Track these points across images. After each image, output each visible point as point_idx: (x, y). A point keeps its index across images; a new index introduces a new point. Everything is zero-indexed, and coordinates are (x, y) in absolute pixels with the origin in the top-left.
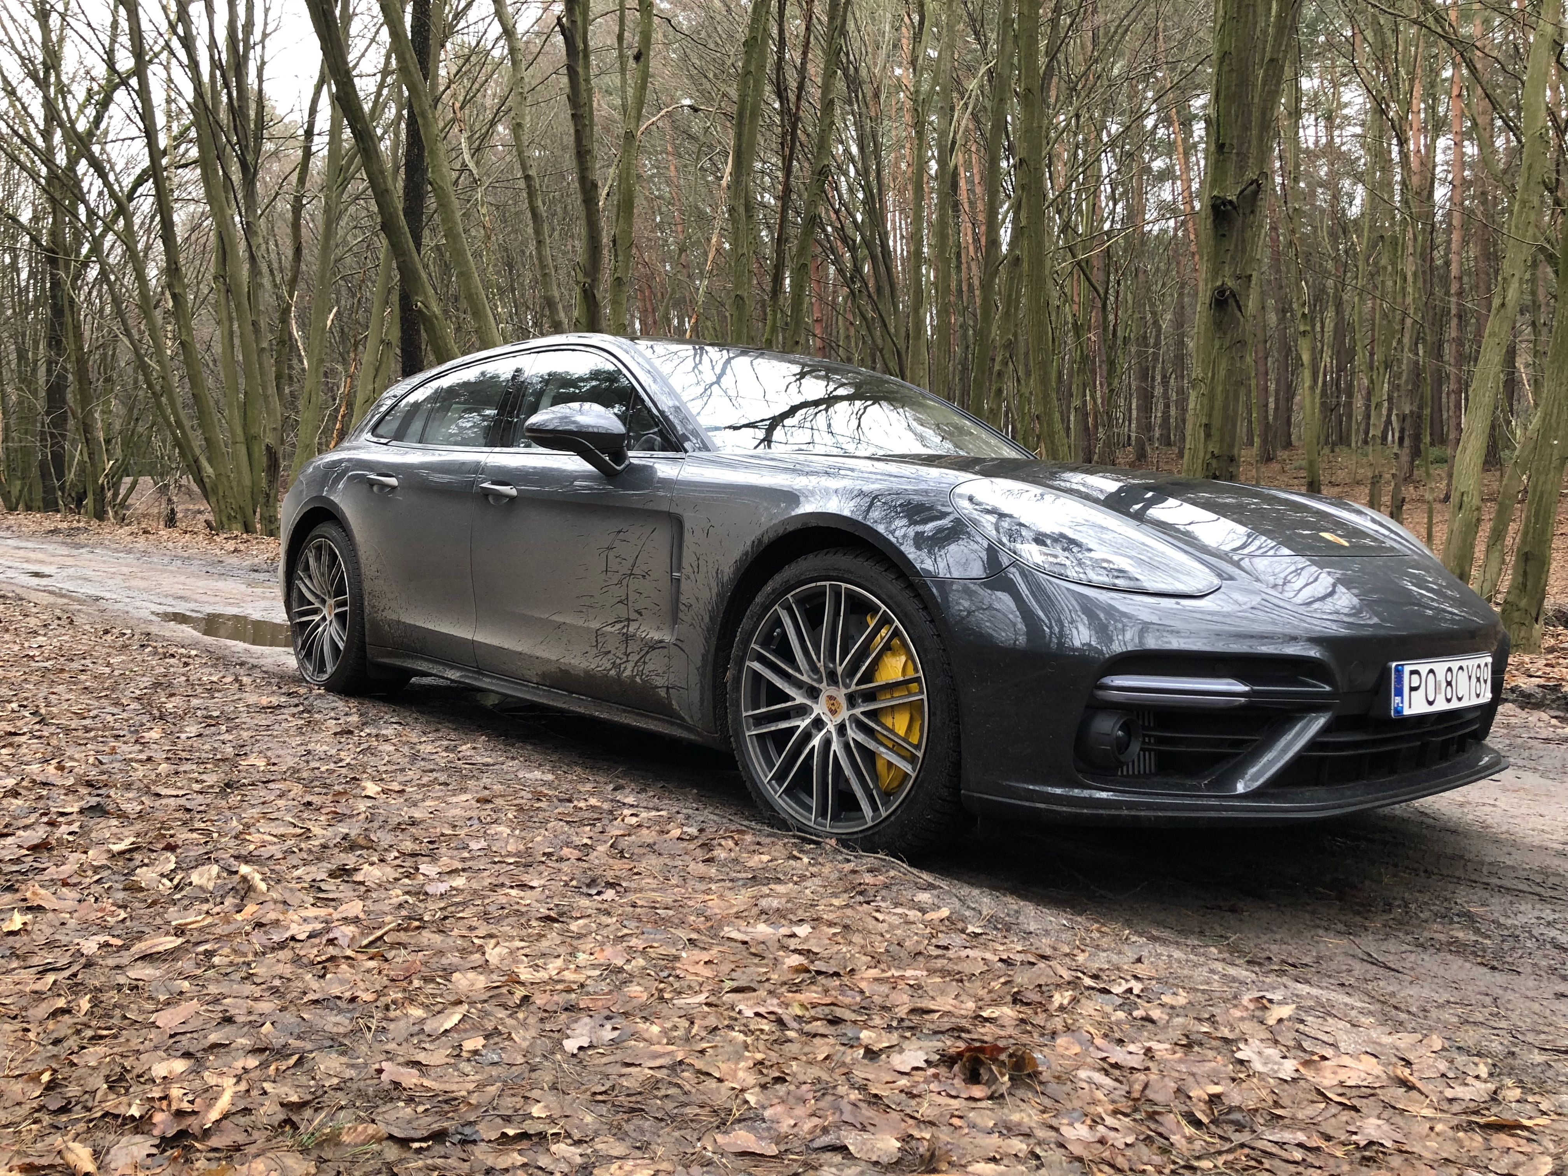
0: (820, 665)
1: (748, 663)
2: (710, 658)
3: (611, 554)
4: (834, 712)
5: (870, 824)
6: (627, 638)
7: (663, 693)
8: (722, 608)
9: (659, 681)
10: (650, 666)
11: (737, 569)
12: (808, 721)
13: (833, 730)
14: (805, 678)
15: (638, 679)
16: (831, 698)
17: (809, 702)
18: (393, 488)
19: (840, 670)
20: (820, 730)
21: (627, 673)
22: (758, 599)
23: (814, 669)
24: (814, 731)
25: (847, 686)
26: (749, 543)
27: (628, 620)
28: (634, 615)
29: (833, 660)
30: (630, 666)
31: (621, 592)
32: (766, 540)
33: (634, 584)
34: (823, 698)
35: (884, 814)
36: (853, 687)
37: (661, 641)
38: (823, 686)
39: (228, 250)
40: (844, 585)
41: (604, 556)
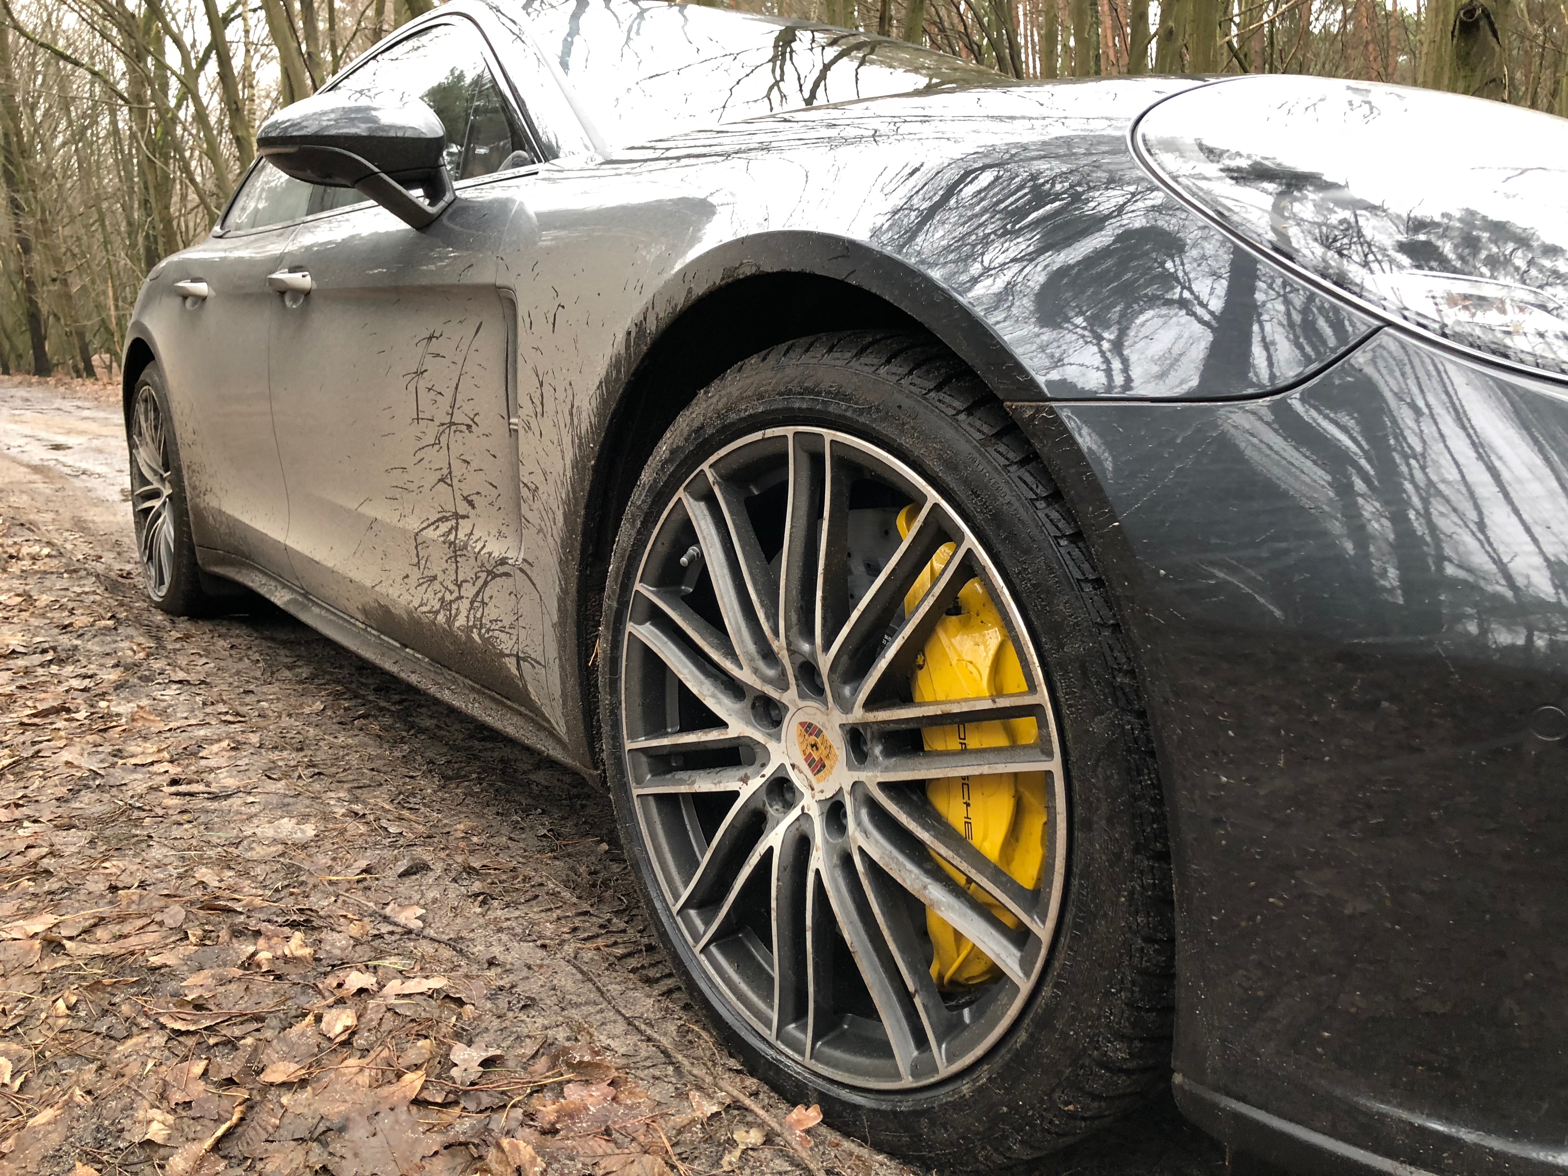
0: (779, 645)
1: (630, 627)
2: (571, 607)
3: (423, 384)
5: (908, 1082)
6: (457, 551)
7: (511, 664)
9: (506, 644)
10: (492, 612)
12: (756, 783)
13: (815, 813)
14: (744, 675)
15: (475, 636)
16: (808, 728)
17: (757, 735)
18: (203, 299)
19: (825, 662)
20: (789, 806)
21: (460, 621)
23: (768, 655)
24: (772, 811)
25: (846, 707)
27: (457, 516)
28: (463, 508)
29: (809, 634)
30: (464, 605)
31: (437, 459)
33: (459, 443)
34: (791, 726)
35: (945, 1070)
36: (858, 714)
37: (503, 562)
38: (790, 697)
40: (829, 435)
41: (412, 388)
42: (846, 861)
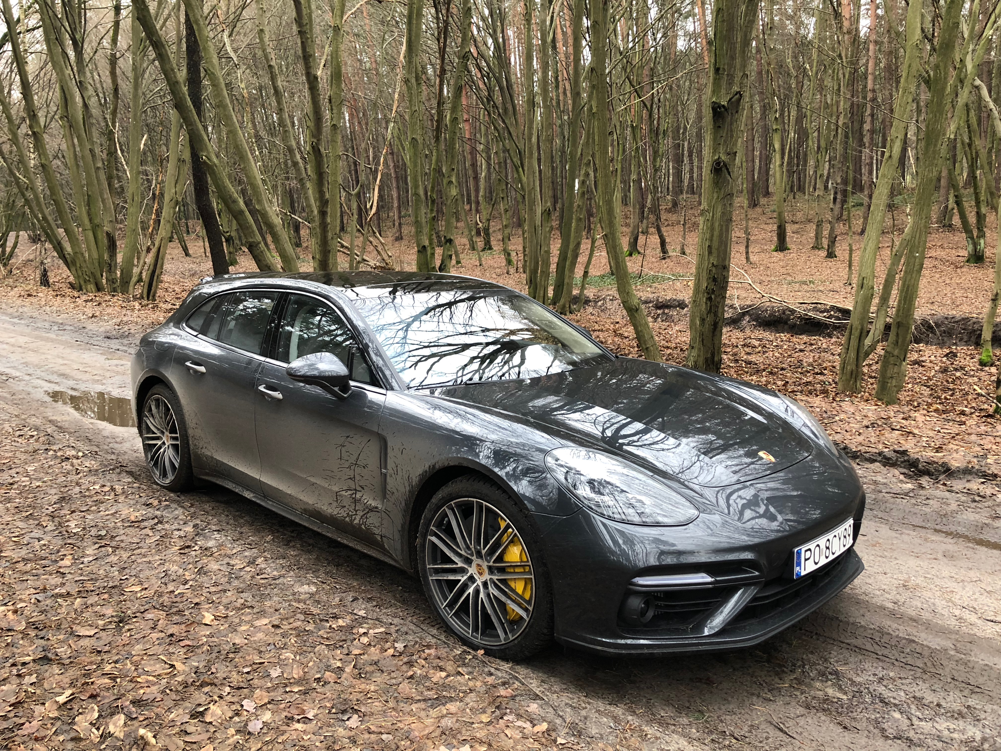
0: (472, 547)
1: (429, 537)
2: (406, 527)
3: (344, 450)
4: (481, 574)
5: (503, 642)
6: (356, 501)
7: (379, 538)
8: (413, 500)
9: (376, 531)
10: (369, 521)
11: (420, 480)
12: (465, 577)
13: (480, 584)
14: (463, 553)
15: (363, 527)
16: (478, 565)
17: (466, 566)
18: (203, 373)
19: (483, 552)
20: (474, 583)
21: (356, 521)
22: (434, 500)
23: (468, 548)
24: (469, 584)
25: (489, 562)
26: (427, 466)
27: (356, 490)
28: (359, 488)
29: (479, 544)
30: (358, 517)
31: (351, 473)
32: (437, 466)
33: (358, 470)
34: (474, 565)
35: (511, 639)
36: (491, 564)
37: (377, 508)
38: (474, 558)
39: (68, 97)
40: (484, 503)
41: (339, 449)
42: (488, 595)
